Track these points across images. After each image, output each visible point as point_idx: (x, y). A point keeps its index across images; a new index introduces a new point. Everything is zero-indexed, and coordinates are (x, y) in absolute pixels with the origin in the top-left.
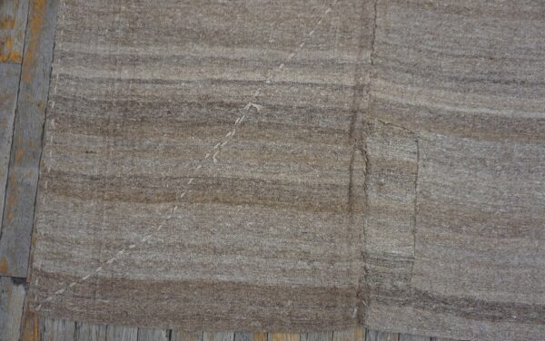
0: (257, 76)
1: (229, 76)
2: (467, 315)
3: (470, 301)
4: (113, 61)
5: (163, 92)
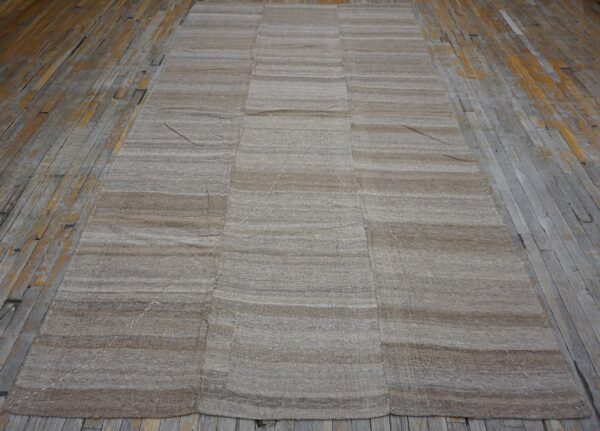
0: (160, 290)
1: (146, 290)
2: (257, 404)
3: (259, 397)
4: (90, 284)
5: (112, 297)
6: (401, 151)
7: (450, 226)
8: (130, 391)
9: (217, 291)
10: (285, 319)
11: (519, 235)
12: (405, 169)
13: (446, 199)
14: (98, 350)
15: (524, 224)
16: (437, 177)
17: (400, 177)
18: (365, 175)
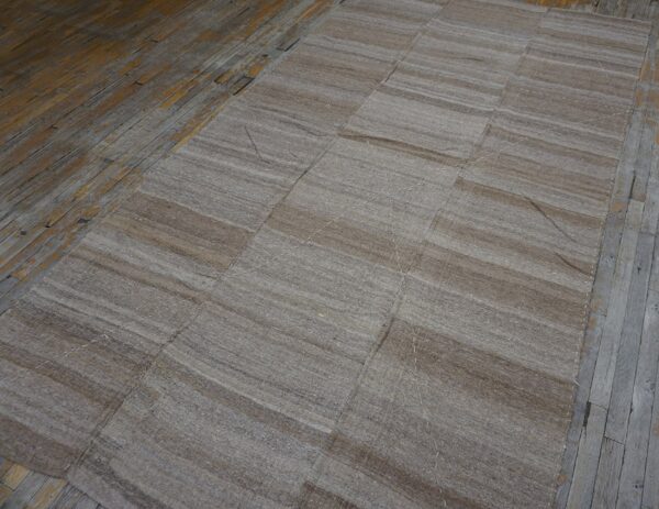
2: (127, 497)
3: (135, 489)
6: (500, 233)
7: (496, 358)
8: (21, 427)
9: (171, 345)
10: (219, 407)
11: (589, 404)
12: (489, 259)
13: (518, 318)
14: (22, 369)
15: (608, 389)
16: (525, 283)
17: (475, 269)
18: (431, 252)
